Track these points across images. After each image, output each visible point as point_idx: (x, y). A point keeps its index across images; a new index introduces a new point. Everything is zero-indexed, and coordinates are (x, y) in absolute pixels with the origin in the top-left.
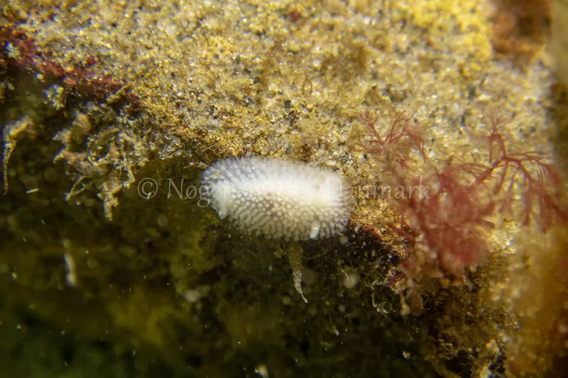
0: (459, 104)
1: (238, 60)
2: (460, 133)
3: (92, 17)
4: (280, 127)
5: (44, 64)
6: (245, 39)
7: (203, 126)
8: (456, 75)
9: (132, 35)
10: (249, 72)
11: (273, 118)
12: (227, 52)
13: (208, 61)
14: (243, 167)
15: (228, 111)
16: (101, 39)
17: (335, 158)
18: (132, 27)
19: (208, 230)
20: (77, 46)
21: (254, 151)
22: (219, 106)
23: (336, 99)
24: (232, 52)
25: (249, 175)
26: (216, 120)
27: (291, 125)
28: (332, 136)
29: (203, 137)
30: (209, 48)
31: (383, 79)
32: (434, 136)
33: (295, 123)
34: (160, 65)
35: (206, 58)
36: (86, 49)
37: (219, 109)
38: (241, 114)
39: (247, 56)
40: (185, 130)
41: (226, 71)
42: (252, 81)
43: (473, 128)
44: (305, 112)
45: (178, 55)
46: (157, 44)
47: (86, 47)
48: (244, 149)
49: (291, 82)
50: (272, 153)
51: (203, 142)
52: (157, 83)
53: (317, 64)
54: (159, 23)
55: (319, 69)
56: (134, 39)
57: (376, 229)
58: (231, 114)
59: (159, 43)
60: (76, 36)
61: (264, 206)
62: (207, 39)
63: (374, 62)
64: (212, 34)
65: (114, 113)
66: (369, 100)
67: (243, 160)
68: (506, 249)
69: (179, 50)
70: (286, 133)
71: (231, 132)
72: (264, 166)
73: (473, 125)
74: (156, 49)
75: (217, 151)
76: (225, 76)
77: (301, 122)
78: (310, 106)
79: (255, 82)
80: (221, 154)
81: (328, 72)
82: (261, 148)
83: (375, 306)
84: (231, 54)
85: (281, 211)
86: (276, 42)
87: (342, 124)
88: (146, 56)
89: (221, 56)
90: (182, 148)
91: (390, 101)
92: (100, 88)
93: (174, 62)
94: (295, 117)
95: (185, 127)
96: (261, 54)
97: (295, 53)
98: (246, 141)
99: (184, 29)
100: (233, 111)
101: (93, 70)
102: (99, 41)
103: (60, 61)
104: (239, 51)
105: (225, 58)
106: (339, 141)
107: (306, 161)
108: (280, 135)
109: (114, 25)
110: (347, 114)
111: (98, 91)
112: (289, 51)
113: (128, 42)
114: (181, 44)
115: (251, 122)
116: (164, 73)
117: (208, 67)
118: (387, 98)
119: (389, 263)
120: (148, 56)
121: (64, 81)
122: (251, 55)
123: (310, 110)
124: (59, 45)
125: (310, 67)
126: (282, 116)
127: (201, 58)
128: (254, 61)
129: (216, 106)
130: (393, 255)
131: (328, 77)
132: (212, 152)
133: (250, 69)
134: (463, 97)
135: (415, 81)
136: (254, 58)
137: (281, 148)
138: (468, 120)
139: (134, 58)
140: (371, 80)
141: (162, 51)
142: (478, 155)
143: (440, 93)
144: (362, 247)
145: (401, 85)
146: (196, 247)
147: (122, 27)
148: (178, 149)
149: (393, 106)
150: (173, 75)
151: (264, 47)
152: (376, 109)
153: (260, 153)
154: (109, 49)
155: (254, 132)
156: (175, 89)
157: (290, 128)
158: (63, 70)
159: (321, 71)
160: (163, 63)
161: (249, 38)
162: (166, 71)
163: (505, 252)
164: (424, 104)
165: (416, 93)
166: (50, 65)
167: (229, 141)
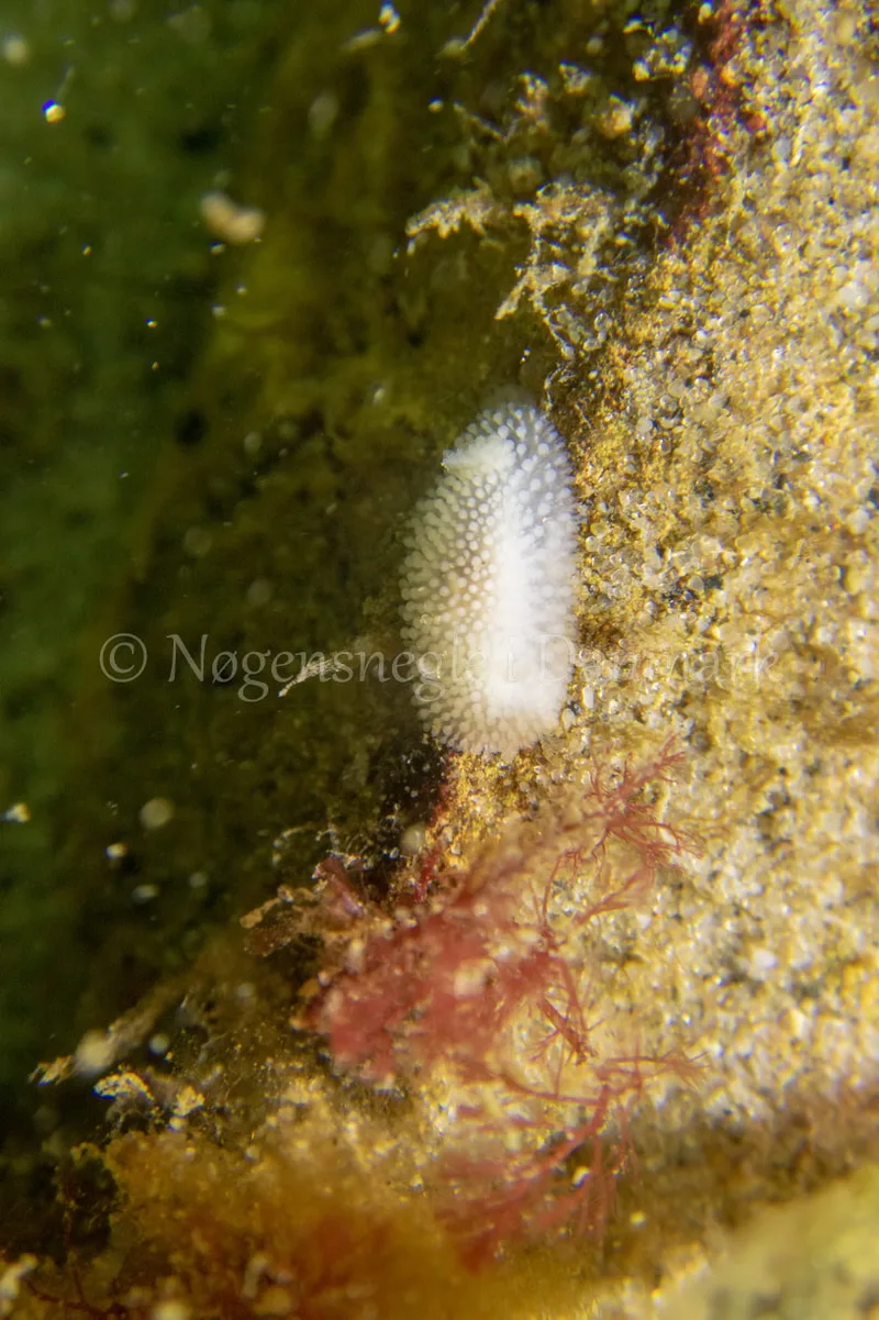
0: (776, 966)
1: (803, 457)
2: (706, 978)
3: (860, 111)
4: (657, 572)
5: (735, 17)
6: (860, 465)
7: (633, 399)
8: (845, 952)
9: (828, 207)
10: (779, 485)
11: (675, 555)
12: (820, 430)
13: (792, 390)
14: (549, 496)
15: (677, 451)
16: (810, 139)
17: (600, 704)
18: (847, 206)
19: (426, 434)
20: (785, 87)
21: (591, 520)
22: (684, 429)
23: (739, 690)
24: (822, 441)
25: (529, 511)
26: (649, 426)
27: (664, 597)
28: (651, 691)
29: (608, 403)
30: (823, 387)
31: (810, 788)
32: (691, 920)
33: (672, 606)
34: (763, 283)
35: (796, 382)
36: (779, 106)
37: (678, 430)
38: (673, 480)
39: (817, 476)
40: (618, 359)
41: (773, 433)
42: (756, 494)
43: (722, 1005)
44: (701, 623)
45: (796, 319)
46: (814, 267)
47: (786, 106)
48: (593, 497)
49: (769, 583)
50: (591, 560)
51: (596, 402)
52: (722, 281)
53: (821, 636)
54: (867, 264)
55: (812, 642)
56: (818, 213)
57: (448, 814)
58: (670, 458)
59: (818, 272)
60: (808, 80)
61: (460, 553)
62: (843, 379)
63: (849, 764)
64: (858, 390)
65: (644, 192)
66: (753, 764)
67: (565, 493)
68: (441, 1108)
69: (808, 321)
70: (644, 587)
71: (630, 463)
72: (554, 543)
73: (729, 1003)
74: (801, 266)
75: (581, 438)
76: (758, 431)
77: (677, 619)
78: (717, 631)
79: (756, 502)
80: (574, 447)
81: (806, 664)
82: (600, 537)
83: (287, 834)
84: (814, 440)
85: (451, 595)
86: (862, 536)
87: (687, 710)
88: (783, 246)
89: (807, 417)
90: (578, 359)
91: (758, 811)
92: (694, 152)
93: (776, 313)
94: (686, 603)
95: (626, 358)
96: (827, 508)
97: (842, 583)
98: (612, 500)
99: (861, 325)
100: (677, 462)
101: (734, 129)
102: (802, 132)
103: (746, 52)
104: (822, 457)
105: (803, 425)
106: (643, 707)
107: (584, 640)
108: (635, 576)
109: (846, 163)
110: (709, 720)
111: (686, 149)
112: (845, 570)
113: (811, 200)
114: (822, 323)
115: (659, 507)
116: (745, 293)
117: (777, 389)
118: (764, 804)
119: (381, 852)
120: (782, 250)
121: (701, 69)
122: (821, 484)
123: (707, 635)
124: (782, 44)
125: (814, 620)
126: (682, 573)
127: (796, 371)
128: (808, 493)
129: (684, 421)
130: (398, 859)
131: (795, 664)
132: (576, 428)
133: (786, 486)
134: (794, 973)
135: (816, 864)
136: (814, 490)
137: (607, 579)
138: (740, 990)
139: (775, 218)
140: (804, 761)
141: (798, 280)
142: (658, 1023)
143: (796, 921)
144: (407, 788)
145: (803, 832)
146: (396, 412)
147: (845, 181)
148: (577, 348)
149: (749, 821)
150: (745, 314)
151: (847, 511)
152: (732, 783)
153: (589, 533)
154: (788, 159)
155: (635, 515)
156: (711, 323)
157: (658, 595)
158: (725, 62)
159: (808, 647)
160: (772, 288)
161: (861, 475)
162: (750, 298)
163: (433, 1108)
164: (764, 889)
165: (788, 868)
166: (735, 30)
167: (607, 462)
